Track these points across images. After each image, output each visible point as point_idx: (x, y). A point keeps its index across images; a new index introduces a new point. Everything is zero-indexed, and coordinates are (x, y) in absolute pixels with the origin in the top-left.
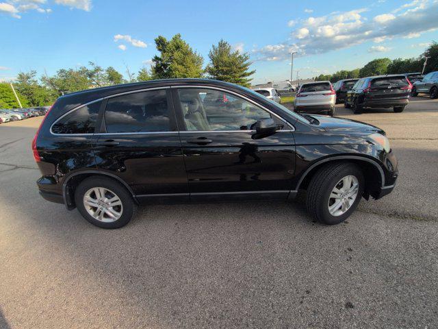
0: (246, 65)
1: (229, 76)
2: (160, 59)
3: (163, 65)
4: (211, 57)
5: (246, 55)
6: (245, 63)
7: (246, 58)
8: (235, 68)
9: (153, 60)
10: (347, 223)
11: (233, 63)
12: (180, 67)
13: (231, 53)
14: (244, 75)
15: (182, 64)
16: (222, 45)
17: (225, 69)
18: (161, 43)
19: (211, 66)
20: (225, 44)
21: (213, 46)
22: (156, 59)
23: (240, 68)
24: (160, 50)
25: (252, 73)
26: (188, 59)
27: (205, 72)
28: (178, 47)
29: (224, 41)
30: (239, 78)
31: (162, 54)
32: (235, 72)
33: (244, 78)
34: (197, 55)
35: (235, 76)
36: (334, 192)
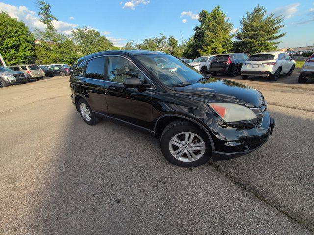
0: (277, 28)
1: (253, 40)
2: (199, 29)
3: (200, 33)
4: (244, 24)
5: (280, 18)
6: (276, 26)
7: (279, 21)
8: (261, 32)
9: (194, 30)
10: (191, 170)
11: (262, 28)
12: (210, 34)
13: (264, 18)
14: (270, 39)
15: (213, 32)
16: (257, 10)
17: (250, 33)
18: (203, 15)
19: (240, 31)
20: (260, 10)
21: (248, 13)
22: (197, 28)
23: (268, 32)
24: (200, 21)
25: (281, 36)
26: (219, 28)
27: (232, 37)
28: (215, 18)
29: (261, 6)
30: (263, 42)
31: (202, 24)
32: (261, 36)
33: (271, 41)
34: (228, 22)
35: (259, 40)
36: (174, 141)
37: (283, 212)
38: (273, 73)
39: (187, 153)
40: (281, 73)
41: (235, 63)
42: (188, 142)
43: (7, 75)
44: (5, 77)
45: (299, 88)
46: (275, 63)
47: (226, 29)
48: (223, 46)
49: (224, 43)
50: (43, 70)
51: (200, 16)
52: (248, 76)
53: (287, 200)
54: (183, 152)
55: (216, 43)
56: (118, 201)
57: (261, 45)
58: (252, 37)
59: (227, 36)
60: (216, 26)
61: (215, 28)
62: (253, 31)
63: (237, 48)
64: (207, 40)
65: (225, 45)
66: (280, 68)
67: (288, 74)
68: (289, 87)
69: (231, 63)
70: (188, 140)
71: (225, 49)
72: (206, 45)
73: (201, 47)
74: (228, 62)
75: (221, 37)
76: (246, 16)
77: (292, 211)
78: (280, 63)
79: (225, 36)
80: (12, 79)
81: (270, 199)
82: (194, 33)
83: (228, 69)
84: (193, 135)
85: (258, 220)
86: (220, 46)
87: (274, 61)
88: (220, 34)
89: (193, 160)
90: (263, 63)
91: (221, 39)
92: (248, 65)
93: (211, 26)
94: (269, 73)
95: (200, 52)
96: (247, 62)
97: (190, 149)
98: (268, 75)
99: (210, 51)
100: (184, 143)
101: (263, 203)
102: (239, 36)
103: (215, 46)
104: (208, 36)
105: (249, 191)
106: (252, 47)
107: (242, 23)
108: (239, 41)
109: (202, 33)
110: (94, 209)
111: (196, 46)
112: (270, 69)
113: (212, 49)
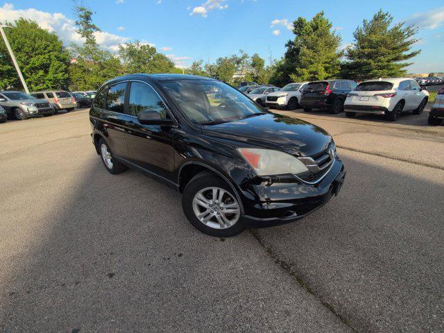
0: (408, 44)
1: (370, 61)
2: (293, 44)
3: (294, 50)
4: (358, 37)
5: (411, 29)
6: (405, 41)
7: (411, 33)
8: (383, 49)
9: (287, 45)
11: (384, 43)
12: (308, 52)
13: (389, 28)
14: (396, 59)
15: (312, 48)
16: (379, 18)
17: (367, 51)
18: (299, 25)
19: (353, 48)
20: (383, 17)
21: (364, 21)
22: (290, 43)
23: (394, 49)
24: (295, 33)
25: (413, 55)
26: (321, 43)
27: (340, 55)
28: (315, 28)
29: (384, 12)
30: (386, 63)
31: (297, 38)
32: (383, 55)
33: (398, 63)
34: (335, 35)
35: (379, 61)
36: (199, 198)
37: (327, 306)
38: (390, 110)
39: (217, 216)
40: (404, 109)
41: (338, 93)
42: (217, 201)
43: (27, 105)
44: (25, 107)
45: (426, 132)
46: (394, 95)
47: (331, 44)
48: (326, 69)
49: (327, 65)
50: (76, 99)
51: (295, 26)
52: (355, 113)
53: (340, 290)
54: (212, 215)
55: (315, 65)
56: (111, 275)
57: (382, 68)
58: (369, 56)
59: (332, 54)
60: (317, 40)
61: (315, 43)
62: (371, 47)
63: (348, 72)
64: (303, 60)
65: (329, 68)
66: (402, 102)
67: (417, 112)
68: (411, 130)
69: (331, 94)
70: (218, 198)
71: (329, 73)
72: (301, 67)
73: (293, 70)
74: (327, 93)
75: (324, 55)
76: (361, 26)
77: (341, 305)
78: (402, 94)
79: (330, 54)
80: (33, 109)
81: (316, 287)
82: (286, 50)
83: (327, 102)
84: (222, 192)
85: (288, 313)
86: (321, 68)
87: (392, 91)
88: (322, 52)
89: (226, 227)
90: (375, 95)
91: (323, 59)
92: (354, 97)
93: (309, 39)
94: (384, 109)
95: (293, 76)
96: (352, 92)
97: (220, 211)
98: (383, 113)
99: (307, 75)
100: (211, 202)
101: (304, 292)
102: (351, 55)
103: (314, 70)
104: (304, 55)
105: (293, 274)
106: (369, 71)
107: (355, 36)
108: (350, 61)
109: (297, 50)
110: (77, 283)
111: (287, 69)
112: (387, 103)
113: (311, 73)
